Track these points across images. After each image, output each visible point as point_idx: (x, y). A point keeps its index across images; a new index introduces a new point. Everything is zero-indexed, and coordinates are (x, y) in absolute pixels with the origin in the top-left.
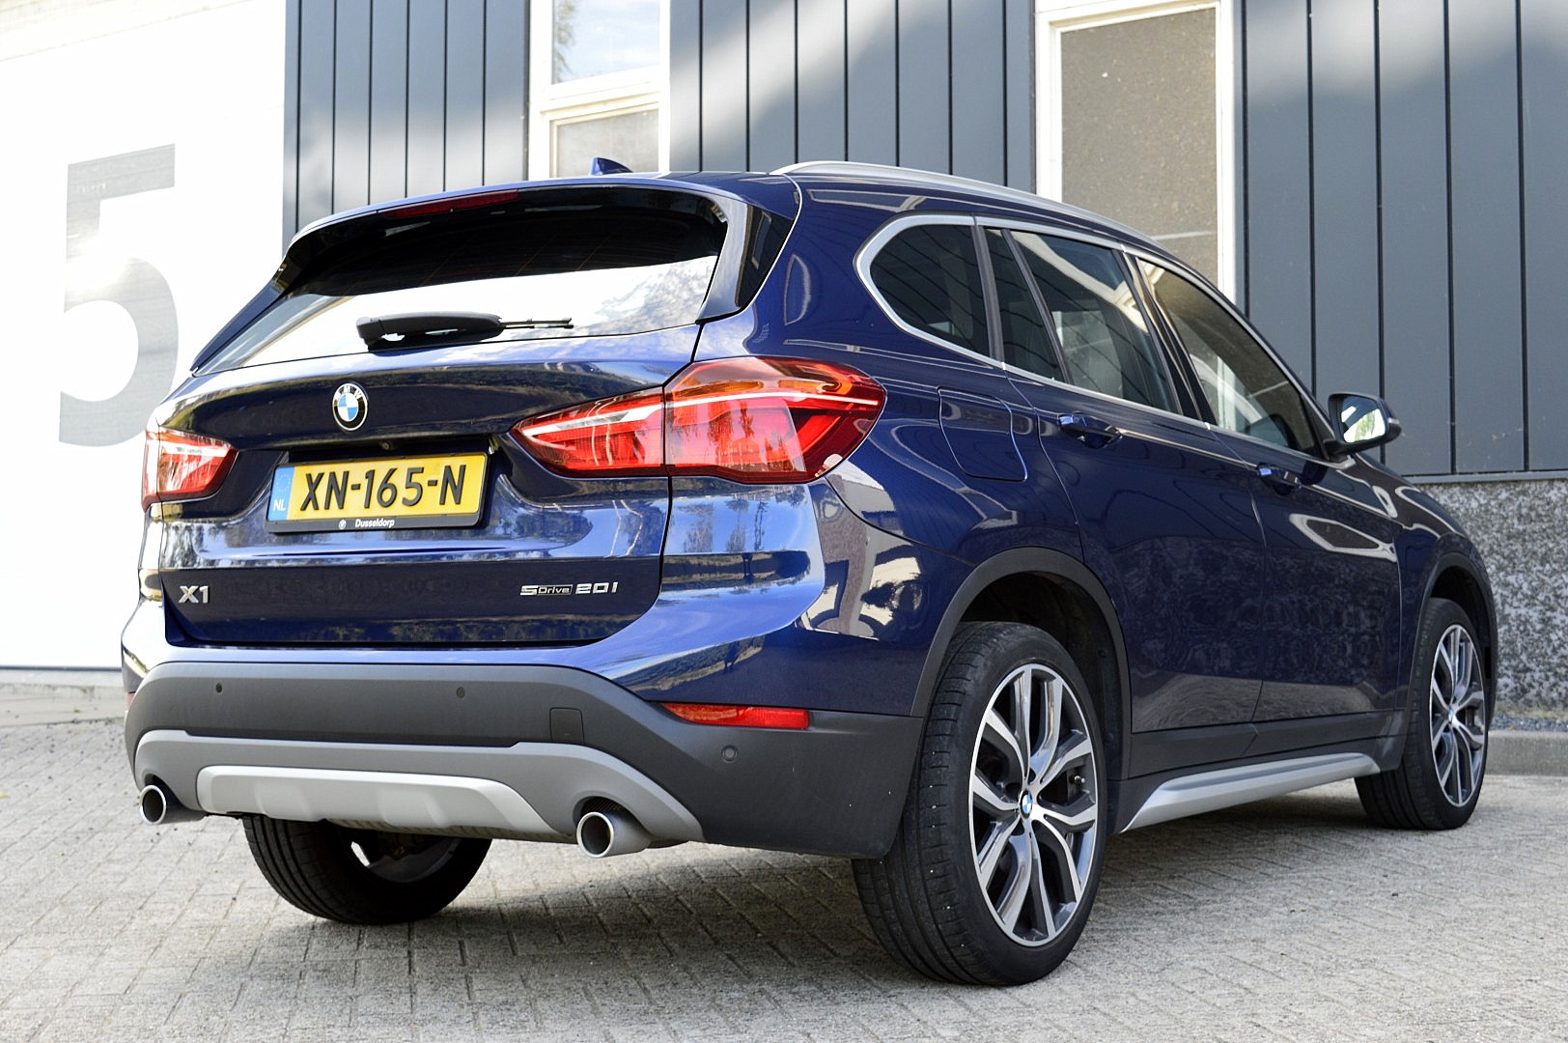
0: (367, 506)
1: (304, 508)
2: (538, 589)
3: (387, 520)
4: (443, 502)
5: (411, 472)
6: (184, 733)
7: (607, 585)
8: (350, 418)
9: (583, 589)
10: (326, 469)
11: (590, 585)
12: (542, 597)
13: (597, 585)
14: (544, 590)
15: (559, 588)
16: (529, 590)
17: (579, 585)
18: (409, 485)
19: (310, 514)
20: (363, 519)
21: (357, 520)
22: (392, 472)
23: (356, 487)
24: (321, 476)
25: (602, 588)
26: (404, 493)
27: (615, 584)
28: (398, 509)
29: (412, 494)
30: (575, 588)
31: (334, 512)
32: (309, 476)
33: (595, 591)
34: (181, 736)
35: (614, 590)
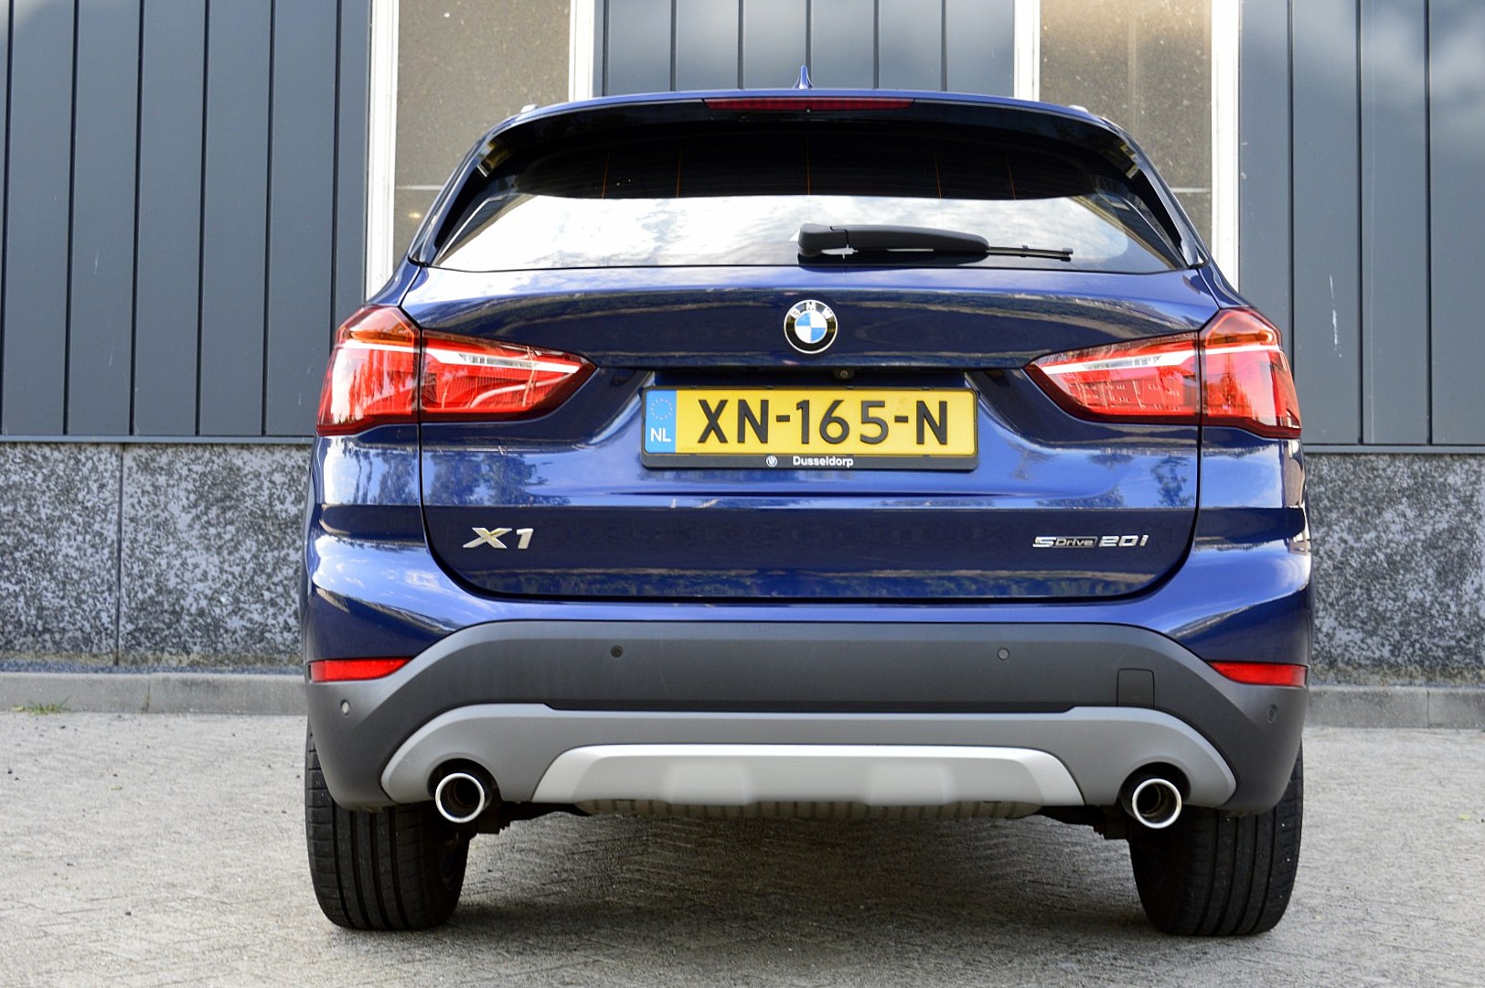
0: (805, 440)
1: (703, 439)
2: (1055, 541)
3: (842, 458)
4: (920, 440)
5: (866, 405)
6: (543, 707)
7: (1136, 538)
8: (813, 339)
9: (1107, 541)
10: (733, 396)
11: (1117, 538)
12: (1059, 549)
13: (1124, 538)
14: (1063, 541)
15: (1080, 540)
16: (1042, 542)
17: (1104, 538)
18: (866, 420)
19: (713, 446)
20: (804, 456)
21: (795, 458)
22: (836, 404)
23: (783, 419)
24: (723, 404)
25: (1130, 541)
26: (857, 428)
27: (1145, 537)
28: (853, 446)
29: (873, 431)
30: (1100, 539)
31: (752, 445)
32: (704, 404)
33: (1123, 544)
34: (541, 711)
35: (1143, 544)
